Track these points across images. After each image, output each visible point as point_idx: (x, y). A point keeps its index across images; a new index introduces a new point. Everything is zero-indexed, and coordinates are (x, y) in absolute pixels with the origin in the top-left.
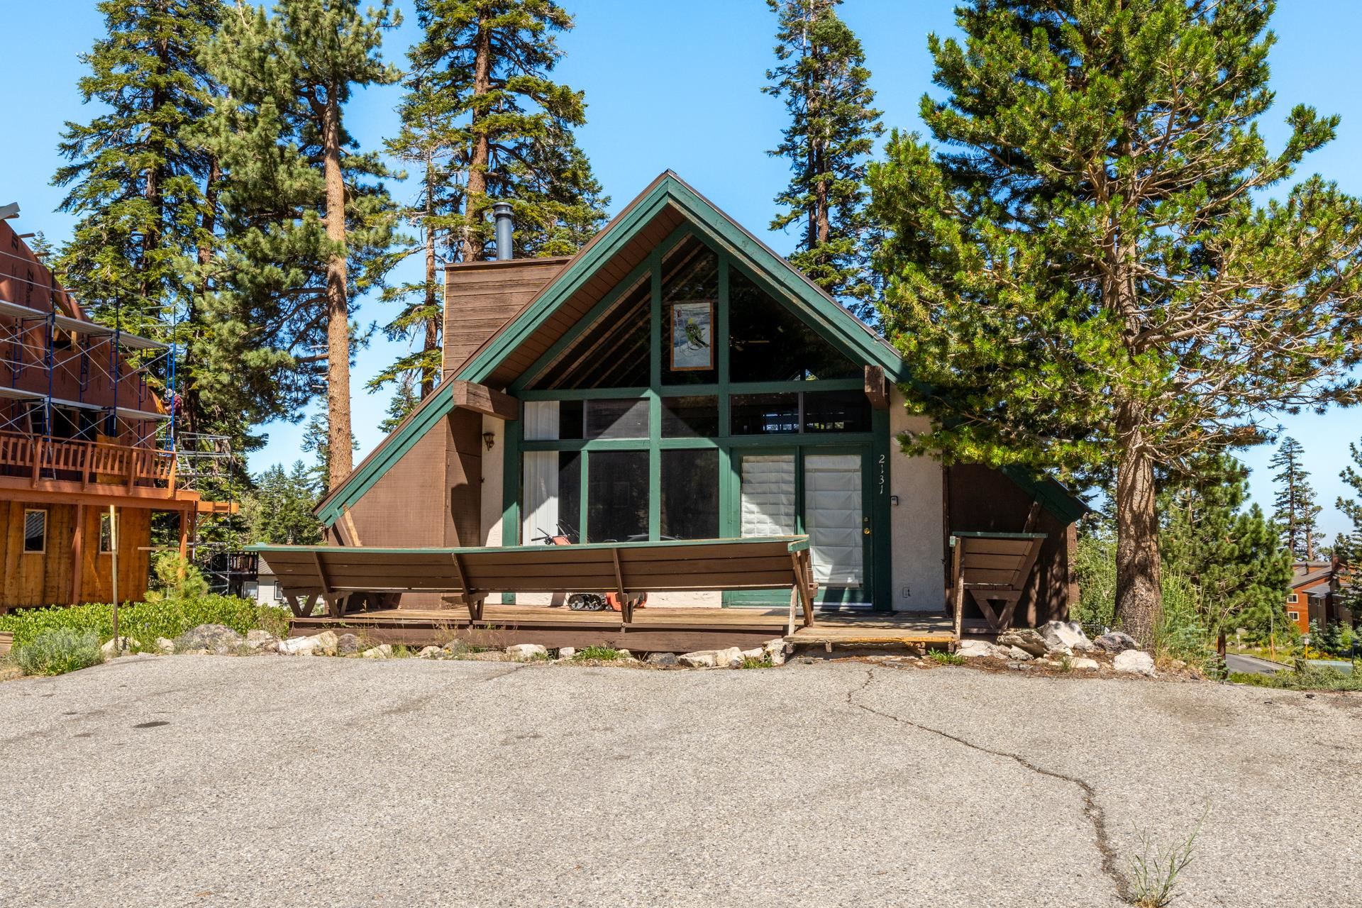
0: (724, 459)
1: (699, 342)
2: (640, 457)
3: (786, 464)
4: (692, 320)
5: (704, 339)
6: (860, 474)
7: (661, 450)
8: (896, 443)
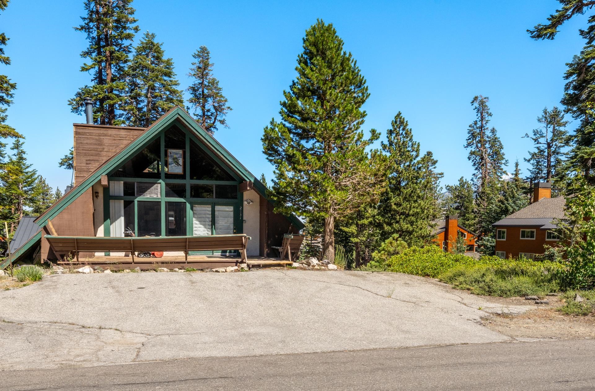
0: (188, 206)
1: (178, 164)
2: (158, 203)
3: (208, 208)
4: (175, 156)
5: (179, 163)
6: (233, 212)
7: (166, 202)
8: (245, 203)
